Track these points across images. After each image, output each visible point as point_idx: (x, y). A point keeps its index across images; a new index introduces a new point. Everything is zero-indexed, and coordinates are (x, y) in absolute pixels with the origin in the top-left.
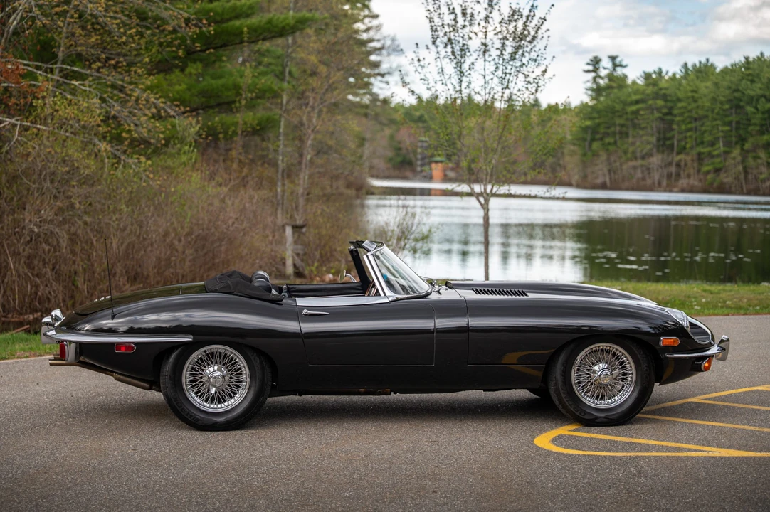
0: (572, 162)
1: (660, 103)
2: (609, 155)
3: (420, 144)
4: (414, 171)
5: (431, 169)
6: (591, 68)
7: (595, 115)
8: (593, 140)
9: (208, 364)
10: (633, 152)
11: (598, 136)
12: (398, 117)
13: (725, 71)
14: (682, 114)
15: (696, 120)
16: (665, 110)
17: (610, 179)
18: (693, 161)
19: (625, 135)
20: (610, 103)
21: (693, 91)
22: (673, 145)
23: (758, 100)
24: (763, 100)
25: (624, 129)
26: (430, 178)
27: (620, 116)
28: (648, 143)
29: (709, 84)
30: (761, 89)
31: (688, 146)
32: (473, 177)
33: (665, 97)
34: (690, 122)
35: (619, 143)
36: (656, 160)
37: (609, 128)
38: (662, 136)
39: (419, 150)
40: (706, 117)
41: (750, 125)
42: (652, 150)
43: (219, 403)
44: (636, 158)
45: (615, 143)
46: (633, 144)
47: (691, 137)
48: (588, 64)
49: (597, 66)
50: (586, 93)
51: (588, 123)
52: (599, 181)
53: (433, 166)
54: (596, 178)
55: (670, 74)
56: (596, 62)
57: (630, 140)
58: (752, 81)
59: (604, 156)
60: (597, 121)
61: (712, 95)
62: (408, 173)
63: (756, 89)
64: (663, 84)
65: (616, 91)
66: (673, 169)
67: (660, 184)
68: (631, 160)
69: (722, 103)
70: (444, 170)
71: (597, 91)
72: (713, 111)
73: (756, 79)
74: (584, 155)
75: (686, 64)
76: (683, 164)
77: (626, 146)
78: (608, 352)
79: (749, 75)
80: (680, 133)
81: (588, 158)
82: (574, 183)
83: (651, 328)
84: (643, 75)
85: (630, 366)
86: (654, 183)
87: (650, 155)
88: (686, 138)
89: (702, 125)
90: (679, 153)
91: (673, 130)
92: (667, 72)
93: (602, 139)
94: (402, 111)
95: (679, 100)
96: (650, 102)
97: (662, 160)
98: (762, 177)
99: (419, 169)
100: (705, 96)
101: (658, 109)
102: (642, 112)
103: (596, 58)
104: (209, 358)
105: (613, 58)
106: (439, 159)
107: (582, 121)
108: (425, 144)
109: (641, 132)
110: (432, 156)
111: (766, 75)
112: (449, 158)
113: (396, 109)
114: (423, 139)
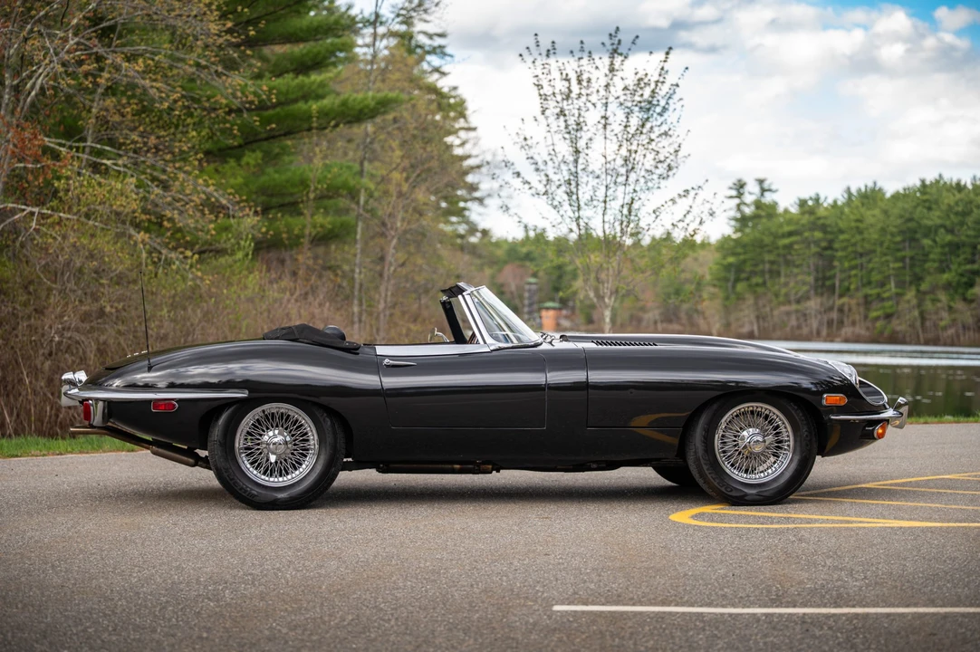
0: (711, 307)
1: (818, 235)
2: (757, 298)
3: (527, 287)
5: (541, 317)
6: (734, 193)
7: (739, 250)
8: (737, 280)
9: (268, 428)
10: (787, 295)
11: (743, 275)
12: (500, 253)
13: (896, 196)
14: (844, 249)
15: (861, 255)
16: (824, 244)
17: (759, 328)
18: (858, 304)
19: (775, 274)
20: (757, 235)
21: (857, 221)
22: (834, 286)
23: (936, 232)
24: (942, 230)
25: (775, 267)
26: (540, 329)
27: (770, 252)
28: (804, 283)
29: (877, 212)
30: (939, 217)
31: (852, 287)
32: (591, 327)
33: (824, 228)
34: (855, 258)
35: (769, 284)
36: (813, 304)
37: (756, 265)
38: (820, 275)
39: (526, 295)
40: (874, 251)
41: (925, 261)
42: (808, 291)
43: (281, 476)
44: (789, 302)
45: (764, 284)
46: (786, 284)
47: (856, 275)
48: (731, 188)
49: (741, 191)
50: (728, 224)
51: (731, 260)
52: (746, 330)
53: (544, 313)
54: (742, 326)
55: (830, 201)
56: (740, 186)
57: (782, 280)
58: (930, 209)
59: (750, 300)
60: (742, 257)
61: (879, 226)
63: (934, 218)
64: (821, 212)
65: (764, 220)
66: (835, 315)
67: (818, 333)
68: (783, 304)
69: (893, 235)
70: (557, 318)
71: (743, 221)
72: (881, 244)
73: (934, 206)
74: (727, 298)
75: (849, 189)
76: (846, 308)
77: (777, 287)
78: (759, 414)
79: (925, 201)
80: (843, 271)
81: (731, 302)
83: (812, 383)
84: (798, 202)
85: (787, 432)
86: (811, 332)
87: (806, 297)
88: (850, 277)
89: (870, 261)
90: (841, 296)
91: (834, 267)
92: (826, 198)
93: (748, 279)
94: (506, 247)
95: (841, 231)
96: (806, 234)
97: (822, 304)
98: (943, 323)
99: (526, 317)
100: (872, 225)
101: (817, 243)
102: (796, 247)
103: (739, 181)
104: (269, 421)
105: (761, 182)
106: (550, 304)
107: (724, 257)
108: (534, 287)
109: (796, 270)
110: (541, 301)
111: (946, 201)
112: (564, 303)
113: (498, 244)
114: (532, 280)
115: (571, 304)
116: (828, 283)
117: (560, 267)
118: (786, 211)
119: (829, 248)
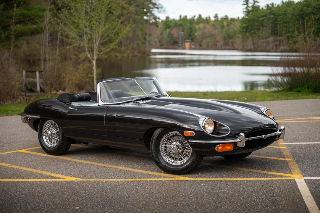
0: (238, 40)
1: (272, 16)
2: (253, 37)
3: (181, 35)
4: (179, 46)
5: (185, 45)
6: (245, 3)
8: (246, 32)
10: (262, 36)
11: (248, 30)
12: (172, 24)
13: (298, 3)
14: (280, 21)
15: (286, 23)
16: (274, 19)
17: (253, 47)
18: (285, 39)
19: (258, 29)
20: (253, 17)
21: (285, 11)
23: (310, 15)
24: (312, 14)
25: (258, 27)
26: (184, 48)
27: (257, 22)
28: (268, 32)
29: (291, 8)
31: (283, 33)
32: (201, 48)
33: (274, 14)
34: (284, 24)
35: (257, 33)
36: (271, 39)
37: (252, 27)
38: (273, 30)
39: (180, 38)
40: (290, 21)
42: (269, 35)
44: (263, 39)
45: (255, 33)
46: (262, 33)
47: (284, 30)
48: (244, 2)
49: (247, 2)
50: (244, 14)
51: (244, 25)
52: (249, 48)
53: (186, 43)
55: (276, 6)
57: (261, 31)
58: (308, 7)
59: (251, 38)
60: (248, 24)
61: (292, 13)
62: (176, 47)
63: (310, 10)
64: (273, 9)
65: (255, 12)
66: (278, 43)
67: (272, 48)
68: (261, 39)
69: (296, 16)
70: (190, 45)
71: (248, 12)
72: (292, 19)
73: (310, 6)
74: (243, 38)
75: (283, 1)
76: (281, 40)
77: (259, 34)
79: (307, 4)
80: (280, 28)
81: (244, 39)
82: (240, 49)
84: (267, 6)
86: (270, 48)
87: (268, 37)
88: (282, 30)
89: (289, 25)
90: (280, 36)
91: (278, 27)
92: (275, 4)
93: (250, 31)
94: (173, 22)
95: (280, 15)
96: (268, 16)
97: (273, 39)
99: (180, 45)
100: (289, 13)
101: (272, 19)
102: (265, 20)
106: (188, 40)
107: (242, 24)
108: (183, 35)
109: (265, 28)
110: (185, 40)
111: (313, 5)
112: (193, 40)
113: (171, 21)
114: (182, 33)
115: (195, 40)
116: (276, 32)
117: (191, 29)
118: (262, 8)
119: (276, 20)
